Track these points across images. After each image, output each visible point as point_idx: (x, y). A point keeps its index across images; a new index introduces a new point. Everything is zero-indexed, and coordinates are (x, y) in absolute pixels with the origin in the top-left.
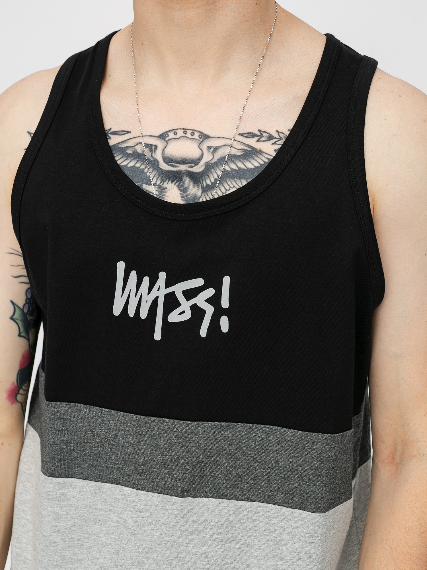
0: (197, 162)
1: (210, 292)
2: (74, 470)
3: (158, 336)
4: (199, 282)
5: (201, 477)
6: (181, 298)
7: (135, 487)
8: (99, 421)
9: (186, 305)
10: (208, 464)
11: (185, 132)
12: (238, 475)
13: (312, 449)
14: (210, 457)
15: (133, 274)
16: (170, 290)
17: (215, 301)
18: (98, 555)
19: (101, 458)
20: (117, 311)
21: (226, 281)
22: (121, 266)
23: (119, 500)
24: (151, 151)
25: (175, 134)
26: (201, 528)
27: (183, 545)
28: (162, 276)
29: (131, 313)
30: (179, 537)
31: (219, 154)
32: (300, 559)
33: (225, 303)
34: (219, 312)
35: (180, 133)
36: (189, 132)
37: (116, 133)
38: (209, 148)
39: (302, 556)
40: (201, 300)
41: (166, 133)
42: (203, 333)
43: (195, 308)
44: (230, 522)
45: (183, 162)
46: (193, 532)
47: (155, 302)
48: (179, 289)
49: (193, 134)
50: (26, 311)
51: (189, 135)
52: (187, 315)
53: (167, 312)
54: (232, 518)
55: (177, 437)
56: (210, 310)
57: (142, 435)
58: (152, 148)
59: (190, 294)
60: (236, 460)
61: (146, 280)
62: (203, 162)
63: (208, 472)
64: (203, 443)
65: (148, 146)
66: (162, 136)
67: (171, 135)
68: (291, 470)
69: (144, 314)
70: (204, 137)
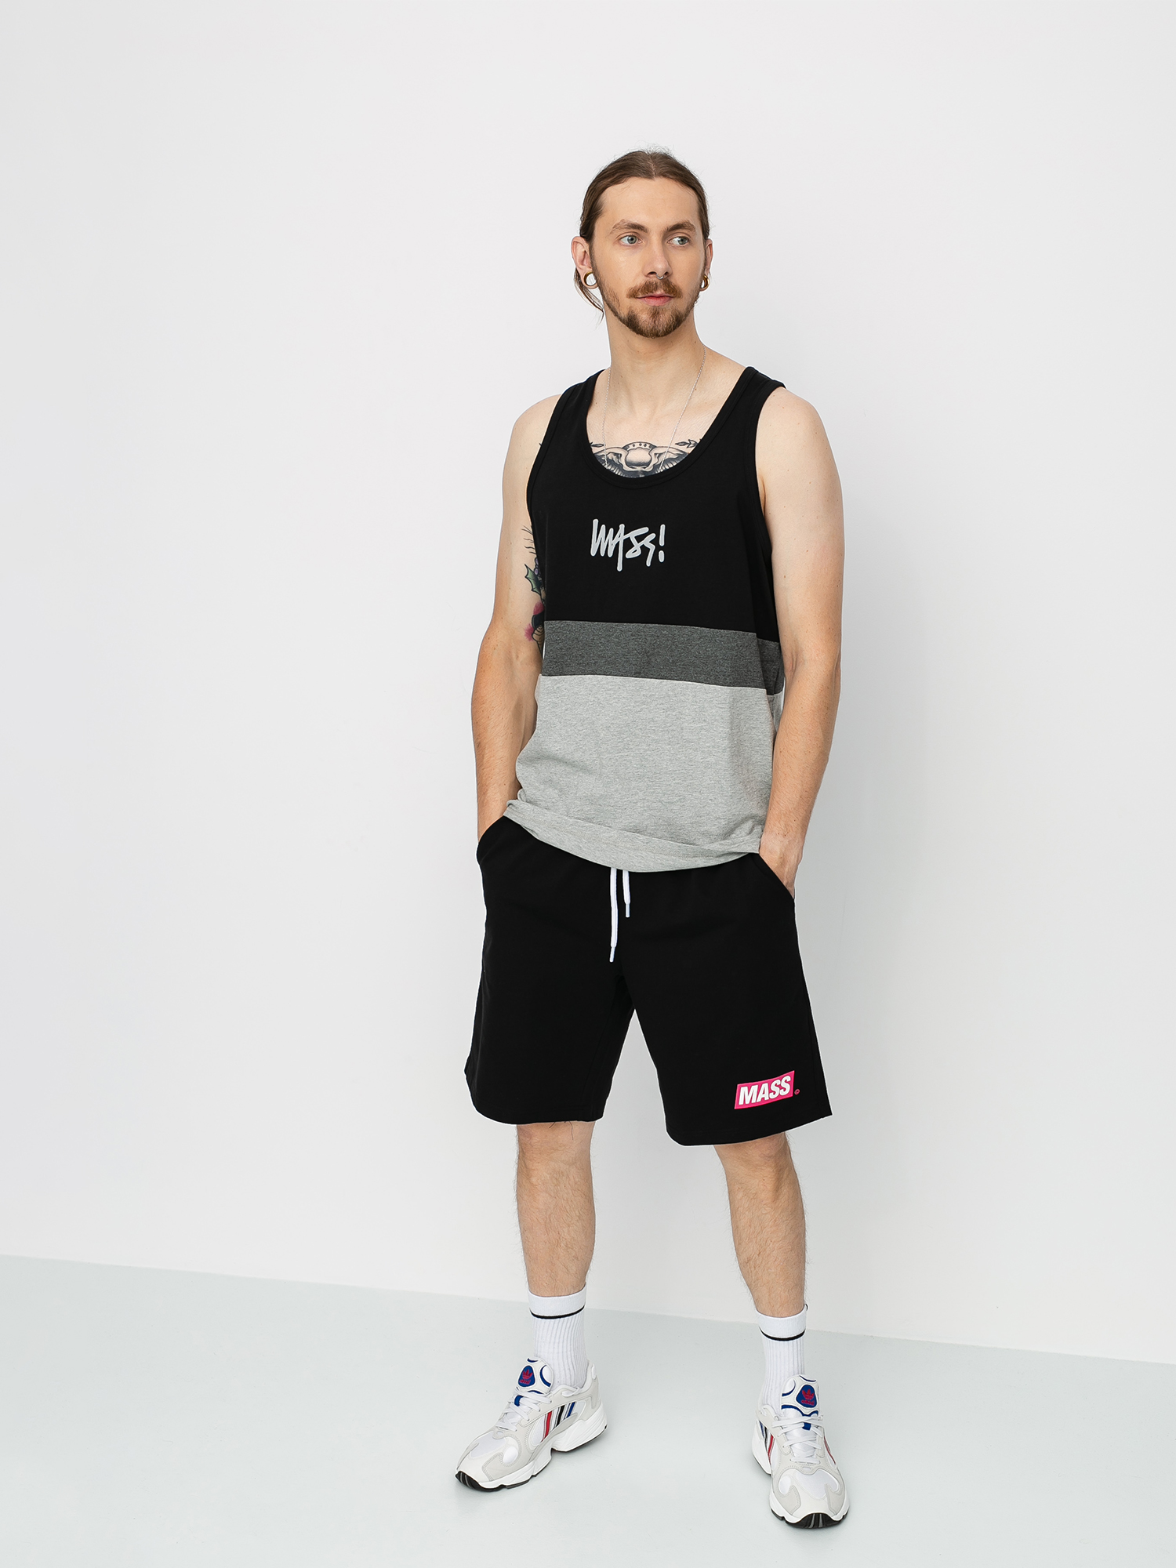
0: (647, 464)
1: (653, 536)
2: (566, 669)
3: (620, 568)
4: (646, 530)
5: (649, 663)
6: (634, 541)
7: (605, 674)
8: (582, 631)
9: (637, 546)
10: (653, 654)
11: (640, 445)
12: (673, 662)
13: (721, 641)
14: (654, 649)
15: (603, 527)
16: (627, 536)
17: (655, 542)
18: (581, 728)
19: (583, 657)
20: (593, 553)
21: (663, 527)
22: (596, 522)
23: (595, 685)
24: (618, 458)
25: (634, 446)
26: (649, 700)
27: (637, 712)
28: (622, 527)
29: (602, 554)
30: (634, 707)
31: (663, 458)
32: (716, 720)
33: (662, 543)
34: (658, 548)
35: (637, 445)
36: (643, 444)
37: (595, 446)
38: (656, 454)
39: (717, 718)
40: (646, 542)
41: (627, 445)
42: (648, 564)
43: (643, 548)
44: (669, 696)
45: (639, 465)
46: (643, 703)
47: (618, 545)
48: (632, 535)
49: (645, 446)
50: (536, 574)
51: (642, 446)
52: (639, 553)
53: (625, 552)
54: (670, 693)
55: (632, 635)
56: (652, 548)
57: (609, 636)
58: (618, 456)
59: (639, 538)
60: (672, 651)
61: (611, 530)
62: (651, 464)
63: (653, 660)
64: (649, 638)
65: (615, 454)
66: (625, 448)
67: (631, 447)
68: (708, 657)
69: (610, 554)
70: (653, 447)
